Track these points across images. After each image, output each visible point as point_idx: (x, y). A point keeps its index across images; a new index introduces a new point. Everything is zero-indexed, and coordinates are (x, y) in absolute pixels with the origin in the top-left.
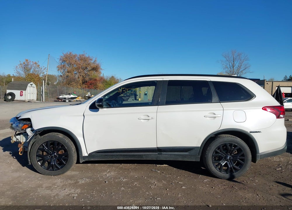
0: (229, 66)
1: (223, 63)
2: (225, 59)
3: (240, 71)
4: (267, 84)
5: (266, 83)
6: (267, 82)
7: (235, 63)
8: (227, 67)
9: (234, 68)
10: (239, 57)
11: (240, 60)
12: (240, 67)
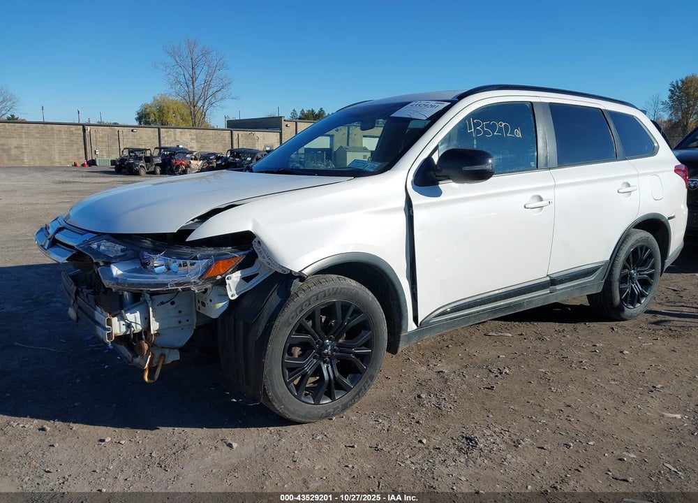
0: (183, 80)
1: (168, 70)
2: (172, 61)
3: (210, 93)
4: (287, 126)
5: (284, 124)
6: (286, 123)
7: (198, 72)
8: (179, 82)
9: (196, 85)
10: (204, 58)
11: (209, 66)
12: (208, 83)
